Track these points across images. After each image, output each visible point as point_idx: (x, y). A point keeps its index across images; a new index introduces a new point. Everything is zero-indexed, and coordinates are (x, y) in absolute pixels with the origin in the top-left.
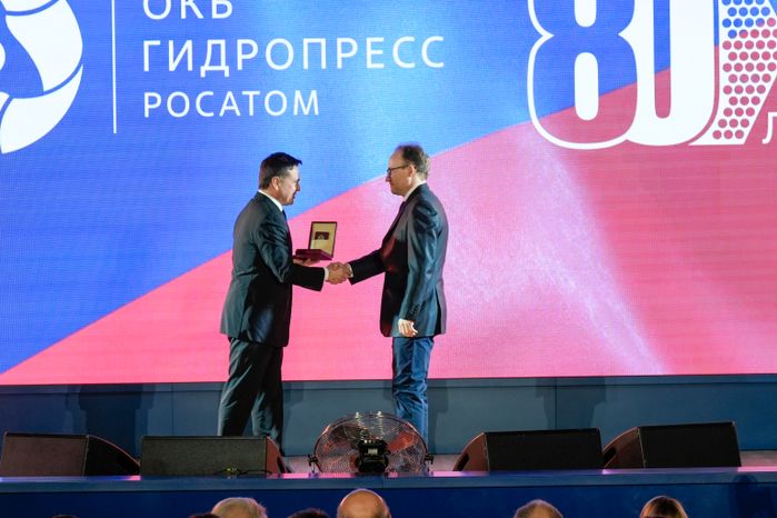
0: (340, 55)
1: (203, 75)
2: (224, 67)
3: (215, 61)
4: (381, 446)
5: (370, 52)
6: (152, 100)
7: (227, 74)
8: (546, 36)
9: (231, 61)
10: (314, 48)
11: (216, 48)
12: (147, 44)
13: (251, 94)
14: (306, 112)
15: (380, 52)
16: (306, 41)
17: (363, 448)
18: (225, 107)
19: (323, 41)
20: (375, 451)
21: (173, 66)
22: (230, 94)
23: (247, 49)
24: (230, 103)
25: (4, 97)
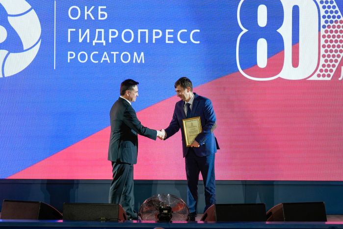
0: (154, 37)
1: (94, 44)
2: (103, 41)
3: (99, 38)
4: (169, 209)
5: (167, 36)
6: (71, 55)
7: (104, 44)
8: (245, 30)
9: (106, 38)
10: (143, 34)
11: (100, 33)
12: (69, 30)
13: (115, 53)
14: (139, 62)
15: (172, 36)
16: (139, 31)
17: (161, 210)
18: (103, 59)
19: (147, 31)
20: (166, 212)
21: (81, 40)
22: (105, 53)
23: (113, 33)
24: (105, 57)
25: (6, 52)
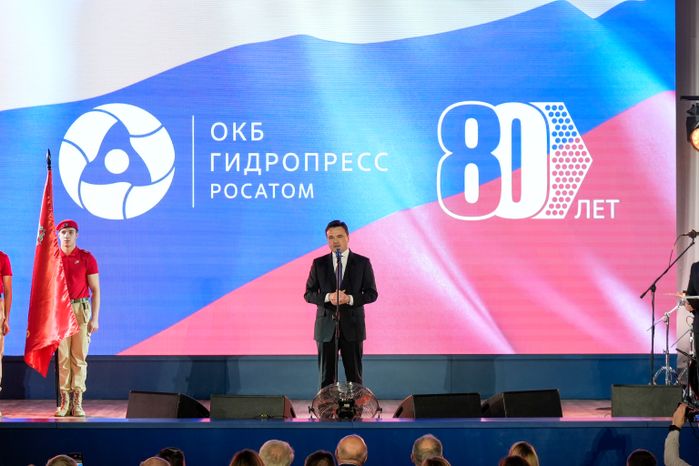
0: (327, 163)
1: (246, 174)
2: (258, 170)
3: (253, 165)
4: (352, 402)
5: (344, 162)
6: (216, 188)
7: (260, 174)
8: (448, 153)
9: (263, 165)
10: (312, 159)
11: (254, 158)
12: (213, 155)
13: (274, 185)
14: (306, 196)
15: (350, 162)
16: (307, 155)
17: (341, 404)
18: (258, 193)
19: (316, 155)
20: (348, 405)
21: (228, 168)
22: (261, 186)
23: (272, 159)
24: (261, 191)
25: (128, 185)
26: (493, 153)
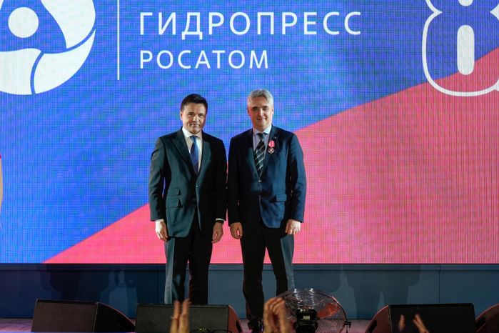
0: (284, 25)
1: (183, 38)
2: (199, 33)
3: (193, 28)
4: (313, 314)
5: (306, 23)
6: (146, 56)
7: (201, 38)
8: (437, 12)
9: (205, 27)
10: (266, 20)
11: (193, 19)
12: (142, 15)
13: (219, 52)
14: (259, 66)
15: (314, 23)
16: (260, 14)
17: (299, 315)
18: (199, 62)
19: (272, 14)
20: (308, 318)
21: (161, 32)
22: (203, 52)
23: (216, 19)
24: (203, 59)
25: (37, 52)
26: (492, 12)
